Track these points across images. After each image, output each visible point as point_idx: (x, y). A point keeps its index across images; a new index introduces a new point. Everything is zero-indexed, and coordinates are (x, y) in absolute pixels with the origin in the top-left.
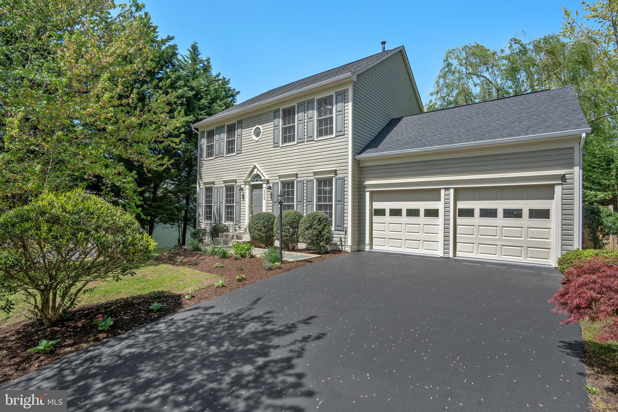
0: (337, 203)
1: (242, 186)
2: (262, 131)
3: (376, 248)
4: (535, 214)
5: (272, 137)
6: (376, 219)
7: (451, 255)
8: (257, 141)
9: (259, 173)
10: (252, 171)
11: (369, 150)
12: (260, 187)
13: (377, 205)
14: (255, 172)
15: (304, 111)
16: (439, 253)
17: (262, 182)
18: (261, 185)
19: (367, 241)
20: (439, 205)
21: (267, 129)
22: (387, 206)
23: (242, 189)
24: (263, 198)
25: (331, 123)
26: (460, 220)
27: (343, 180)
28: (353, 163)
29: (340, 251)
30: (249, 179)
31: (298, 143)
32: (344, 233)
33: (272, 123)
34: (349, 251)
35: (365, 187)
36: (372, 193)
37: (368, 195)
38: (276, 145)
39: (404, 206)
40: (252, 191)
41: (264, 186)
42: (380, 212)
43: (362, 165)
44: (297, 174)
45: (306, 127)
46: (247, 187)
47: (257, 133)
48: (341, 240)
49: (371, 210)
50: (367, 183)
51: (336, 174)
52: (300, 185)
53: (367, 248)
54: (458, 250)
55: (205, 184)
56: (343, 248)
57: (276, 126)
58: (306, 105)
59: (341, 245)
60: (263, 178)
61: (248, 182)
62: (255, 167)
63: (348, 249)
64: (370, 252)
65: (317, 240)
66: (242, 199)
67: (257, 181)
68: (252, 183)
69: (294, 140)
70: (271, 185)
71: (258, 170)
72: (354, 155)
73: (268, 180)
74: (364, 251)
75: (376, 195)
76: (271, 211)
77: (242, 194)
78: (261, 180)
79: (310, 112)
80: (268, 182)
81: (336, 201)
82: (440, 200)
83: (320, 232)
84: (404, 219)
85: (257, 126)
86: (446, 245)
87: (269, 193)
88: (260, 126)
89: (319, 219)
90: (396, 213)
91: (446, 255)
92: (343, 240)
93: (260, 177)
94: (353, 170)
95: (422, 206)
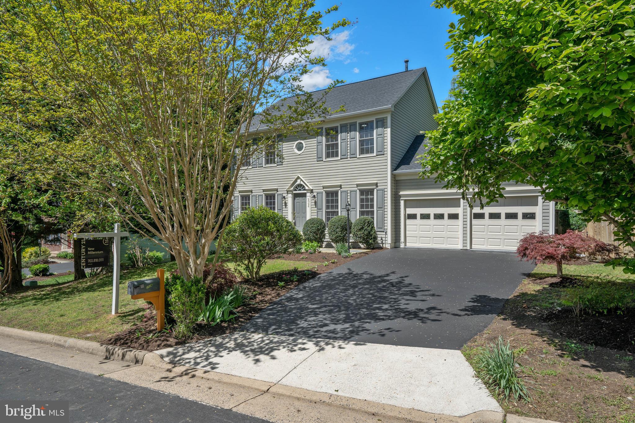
0: (378, 209)
1: (284, 195)
2: (304, 146)
3: (409, 245)
4: (527, 216)
5: (316, 152)
6: (409, 222)
7: (468, 248)
8: (300, 155)
9: (302, 183)
10: (296, 181)
11: (402, 167)
12: (304, 195)
13: (410, 211)
14: (299, 182)
15: (346, 131)
16: (460, 247)
17: (305, 191)
18: (305, 194)
19: (402, 239)
20: (459, 211)
21: (310, 144)
22: (418, 211)
23: (284, 197)
24: (307, 205)
25: (372, 144)
26: (475, 222)
27: (383, 191)
28: (392, 177)
29: (382, 248)
30: (292, 189)
31: (341, 159)
32: (384, 233)
33: (316, 139)
34: (389, 248)
35: (400, 196)
36: (405, 201)
37: (402, 203)
38: (319, 159)
39: (432, 211)
40: (295, 199)
41: (308, 194)
42: (413, 217)
43: (398, 178)
44: (341, 185)
45: (349, 146)
46: (290, 195)
47: (300, 147)
48: (382, 239)
49: (405, 215)
50: (402, 193)
51: (377, 186)
52: (344, 194)
53: (402, 246)
54: (473, 243)
55: (240, 192)
56: (384, 245)
57: (320, 143)
58: (348, 126)
59: (382, 243)
60: (307, 188)
61: (291, 191)
62: (298, 178)
63: (388, 246)
64: (405, 248)
65: (367, 238)
66: (284, 207)
67: (300, 190)
68: (294, 192)
69: (337, 156)
70: (315, 194)
71: (301, 180)
72: (392, 171)
73: (312, 190)
74: (399, 247)
75: (409, 203)
76: (316, 217)
77: (284, 202)
78: (305, 190)
79: (353, 133)
80: (312, 191)
81: (377, 208)
82: (460, 207)
83: (369, 233)
84: (432, 221)
85: (299, 141)
86: (464, 240)
87: (314, 201)
88: (302, 141)
89: (368, 222)
90: (425, 217)
91: (465, 248)
92: (384, 239)
93: (304, 187)
94: (391, 183)
95: (446, 211)
